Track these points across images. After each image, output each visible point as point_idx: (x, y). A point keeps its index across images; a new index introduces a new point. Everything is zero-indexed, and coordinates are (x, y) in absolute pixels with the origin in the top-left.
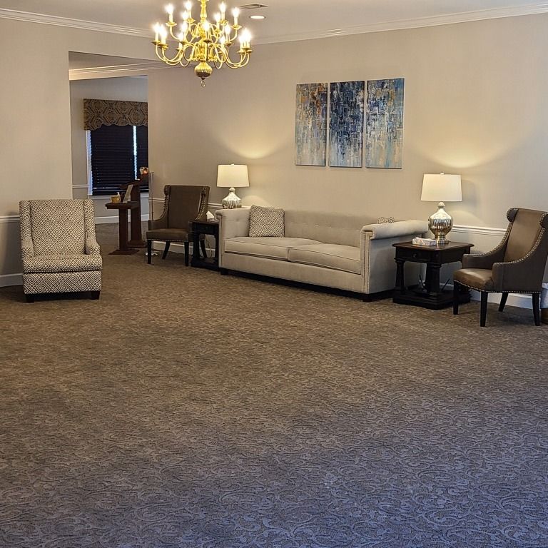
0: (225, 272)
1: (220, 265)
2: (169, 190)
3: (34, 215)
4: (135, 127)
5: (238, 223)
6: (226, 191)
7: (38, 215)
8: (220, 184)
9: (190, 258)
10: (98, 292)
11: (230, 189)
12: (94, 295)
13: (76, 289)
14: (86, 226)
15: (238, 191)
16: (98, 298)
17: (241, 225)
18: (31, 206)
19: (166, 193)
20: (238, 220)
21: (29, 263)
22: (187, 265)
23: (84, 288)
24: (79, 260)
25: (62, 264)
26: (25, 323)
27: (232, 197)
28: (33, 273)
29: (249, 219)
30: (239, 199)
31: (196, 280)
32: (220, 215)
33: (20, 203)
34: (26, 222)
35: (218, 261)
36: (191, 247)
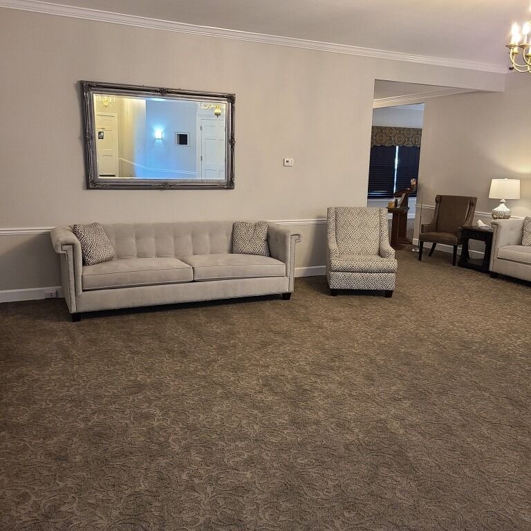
0: (495, 275)
1: (491, 269)
2: (440, 200)
3: (339, 219)
4: (397, 147)
5: (512, 232)
6: (497, 202)
7: (342, 219)
8: (492, 196)
9: (458, 258)
10: (392, 292)
11: (501, 201)
12: (388, 294)
13: (373, 288)
14: (381, 231)
15: (509, 202)
16: (390, 297)
17: (515, 235)
18: (337, 212)
19: (437, 202)
20: (512, 229)
21: (336, 262)
22: (454, 265)
23: (380, 287)
24: (378, 263)
25: (363, 265)
26: (335, 320)
27: (502, 208)
28: (338, 271)
29: (523, 229)
30: (508, 210)
31: (471, 282)
32: (496, 224)
33: (328, 209)
34: (332, 226)
35: (488, 264)
36: (460, 248)
